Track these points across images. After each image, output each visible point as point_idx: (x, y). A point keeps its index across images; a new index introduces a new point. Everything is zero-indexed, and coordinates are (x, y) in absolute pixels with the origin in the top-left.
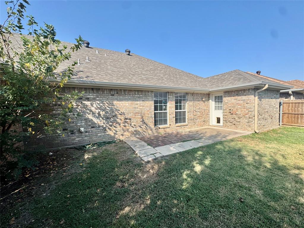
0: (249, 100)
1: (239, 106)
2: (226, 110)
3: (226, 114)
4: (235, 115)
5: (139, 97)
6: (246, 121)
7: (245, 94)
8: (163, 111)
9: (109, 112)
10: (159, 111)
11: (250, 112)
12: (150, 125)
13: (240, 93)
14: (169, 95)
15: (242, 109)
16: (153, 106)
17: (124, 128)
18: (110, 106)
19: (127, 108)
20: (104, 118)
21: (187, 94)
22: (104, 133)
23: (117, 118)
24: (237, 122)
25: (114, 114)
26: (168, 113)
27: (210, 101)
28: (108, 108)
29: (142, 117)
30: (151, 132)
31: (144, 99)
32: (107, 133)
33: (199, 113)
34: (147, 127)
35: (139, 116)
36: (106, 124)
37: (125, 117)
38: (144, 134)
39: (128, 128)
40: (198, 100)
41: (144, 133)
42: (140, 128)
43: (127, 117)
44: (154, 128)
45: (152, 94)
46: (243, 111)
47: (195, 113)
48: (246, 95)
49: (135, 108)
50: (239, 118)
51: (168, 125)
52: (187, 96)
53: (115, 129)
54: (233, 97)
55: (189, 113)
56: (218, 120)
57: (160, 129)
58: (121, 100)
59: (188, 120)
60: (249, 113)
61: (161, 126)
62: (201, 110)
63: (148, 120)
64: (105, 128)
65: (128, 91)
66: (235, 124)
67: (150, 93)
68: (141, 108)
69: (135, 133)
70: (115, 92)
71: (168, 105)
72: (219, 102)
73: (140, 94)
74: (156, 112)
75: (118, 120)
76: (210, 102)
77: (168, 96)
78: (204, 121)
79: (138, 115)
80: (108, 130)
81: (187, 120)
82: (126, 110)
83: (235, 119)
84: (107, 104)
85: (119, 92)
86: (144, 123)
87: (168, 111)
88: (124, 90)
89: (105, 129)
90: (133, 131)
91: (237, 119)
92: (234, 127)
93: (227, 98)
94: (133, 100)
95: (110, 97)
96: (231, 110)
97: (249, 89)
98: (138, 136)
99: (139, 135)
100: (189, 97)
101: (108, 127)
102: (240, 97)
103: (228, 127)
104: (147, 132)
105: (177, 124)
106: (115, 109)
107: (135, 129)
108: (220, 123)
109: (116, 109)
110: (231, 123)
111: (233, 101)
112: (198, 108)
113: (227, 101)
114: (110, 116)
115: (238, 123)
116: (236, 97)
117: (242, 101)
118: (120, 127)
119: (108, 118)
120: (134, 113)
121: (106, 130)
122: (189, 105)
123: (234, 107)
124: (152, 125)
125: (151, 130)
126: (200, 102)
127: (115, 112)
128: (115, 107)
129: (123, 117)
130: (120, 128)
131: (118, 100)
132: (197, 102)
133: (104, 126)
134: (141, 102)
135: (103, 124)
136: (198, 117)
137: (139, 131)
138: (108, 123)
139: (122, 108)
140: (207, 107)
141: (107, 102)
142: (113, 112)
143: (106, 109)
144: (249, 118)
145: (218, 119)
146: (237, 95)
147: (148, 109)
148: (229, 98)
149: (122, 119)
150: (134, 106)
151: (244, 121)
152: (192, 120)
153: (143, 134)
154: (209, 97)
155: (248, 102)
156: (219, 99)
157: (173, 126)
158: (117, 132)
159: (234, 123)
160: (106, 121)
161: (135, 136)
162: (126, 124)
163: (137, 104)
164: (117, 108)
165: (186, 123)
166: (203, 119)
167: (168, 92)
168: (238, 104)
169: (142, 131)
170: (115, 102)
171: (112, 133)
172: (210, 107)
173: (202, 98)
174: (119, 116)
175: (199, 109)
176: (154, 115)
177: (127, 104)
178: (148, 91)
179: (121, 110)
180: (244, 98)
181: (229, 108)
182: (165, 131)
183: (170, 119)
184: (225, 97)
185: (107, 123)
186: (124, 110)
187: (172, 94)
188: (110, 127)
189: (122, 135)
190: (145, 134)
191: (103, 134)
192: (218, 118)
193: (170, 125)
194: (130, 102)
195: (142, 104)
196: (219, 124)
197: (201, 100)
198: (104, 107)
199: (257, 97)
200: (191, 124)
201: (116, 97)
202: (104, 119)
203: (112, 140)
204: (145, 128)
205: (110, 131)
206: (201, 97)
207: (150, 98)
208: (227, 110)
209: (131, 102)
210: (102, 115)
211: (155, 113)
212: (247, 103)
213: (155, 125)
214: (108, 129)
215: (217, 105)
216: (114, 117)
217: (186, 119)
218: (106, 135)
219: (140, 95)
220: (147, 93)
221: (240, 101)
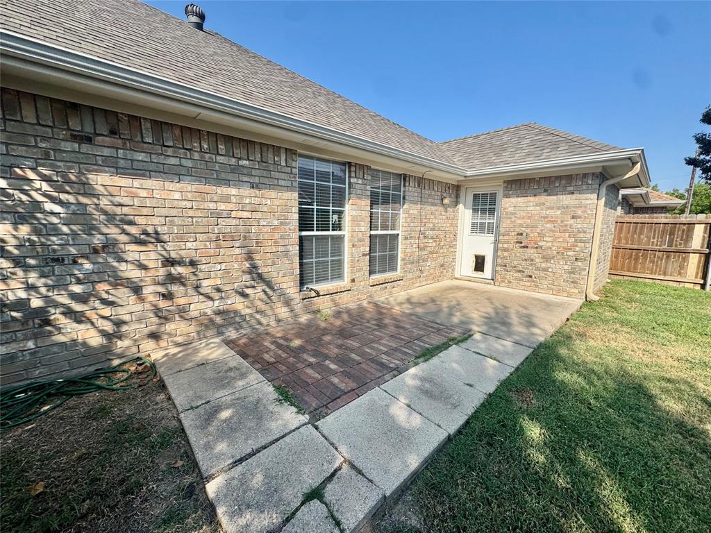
0: (580, 207)
1: (548, 226)
2: (508, 235)
3: (506, 246)
4: (532, 251)
5: (236, 170)
6: (566, 267)
7: (571, 189)
8: (331, 233)
9: (65, 229)
10: (315, 233)
11: (581, 241)
12: (284, 286)
13: (557, 185)
14: (353, 174)
15: (558, 234)
16: (296, 210)
17: (162, 304)
18: (63, 197)
19: (173, 212)
20: (32, 262)
21: (405, 179)
22: (35, 337)
23: (121, 260)
24: (537, 269)
25: (97, 240)
26: (346, 239)
27: (461, 206)
28: (57, 209)
29: (249, 257)
30: (285, 309)
31: (256, 180)
32: (61, 338)
33: (431, 241)
34: (270, 293)
35: (237, 251)
36: (43, 290)
37: (164, 253)
38: (259, 323)
39: (181, 301)
40: (433, 201)
41: (258, 316)
42: (242, 299)
43: (173, 255)
44: (297, 295)
45: (290, 161)
46: (561, 240)
47: (424, 241)
48: (573, 193)
49: (217, 214)
50: (546, 259)
51: (345, 283)
52: (404, 186)
53: (107, 311)
54: (532, 199)
55: (408, 242)
56: (479, 264)
57: (318, 295)
58: (135, 171)
59: (405, 264)
60: (577, 246)
61: (322, 287)
62: (437, 233)
63: (274, 264)
64: (41, 312)
65: (177, 132)
66: (531, 277)
67: (283, 157)
68: (245, 214)
69: (218, 320)
70: (98, 126)
71: (348, 208)
72: (483, 211)
73: (237, 152)
74: (304, 233)
75: (123, 266)
76: (460, 211)
77: (350, 177)
78: (442, 266)
79: (230, 244)
80: (62, 320)
81: (399, 262)
82: (172, 224)
83: (532, 260)
84: (45, 186)
85: (125, 132)
86: (260, 276)
87: (346, 232)
88: (155, 123)
89: (39, 321)
90: (209, 312)
91: (538, 260)
92: (529, 284)
93: (514, 200)
94: (207, 180)
95: (68, 146)
96: (521, 234)
97: (585, 176)
98: (232, 334)
99: (238, 327)
100: (411, 190)
101: (57, 305)
102: (555, 197)
103: (510, 282)
104: (269, 313)
105: (373, 277)
106: (105, 213)
107: (216, 303)
108: (482, 270)
109: (111, 218)
110: (520, 271)
111: (532, 208)
112: (431, 225)
113: (512, 209)
114: (73, 250)
115: (542, 274)
116: (543, 198)
117: (559, 208)
118: (142, 300)
119: (59, 260)
120: (213, 237)
121: (48, 322)
122: (410, 215)
123: (533, 227)
124: (289, 285)
125: (287, 303)
126: (435, 208)
127: (105, 230)
128: (104, 202)
129: (153, 255)
130: (139, 307)
131: (118, 171)
132: (429, 208)
133: (36, 303)
134: (247, 191)
135: (22, 294)
136: (431, 253)
137: (236, 312)
138: (60, 285)
139: (145, 211)
140: (452, 225)
141: (46, 172)
142: (90, 229)
143: (44, 212)
144: (576, 259)
145: (480, 261)
146: (545, 191)
147: (276, 222)
148: (519, 199)
149: (151, 264)
150: (212, 206)
151: (560, 267)
152: (413, 263)
153: (253, 322)
154: (457, 196)
155: (579, 212)
156: (485, 203)
157: (362, 283)
158: (124, 328)
159: (528, 272)
160: (42, 276)
161: (220, 333)
162: (175, 288)
163: (226, 199)
164: (118, 210)
165: (399, 273)
166: (440, 260)
167: (350, 163)
168: (545, 218)
169: (248, 311)
170: (100, 180)
171: (93, 332)
172: (459, 225)
173: (442, 196)
174: (128, 247)
175: (433, 229)
176: (298, 248)
177: (177, 196)
178: (277, 150)
179: (138, 220)
180: (566, 199)
181: (519, 230)
182: (336, 304)
183: (352, 261)
184: (507, 196)
185: (50, 288)
186: (156, 221)
187: (361, 173)
188: (78, 307)
189: (154, 336)
190: (264, 321)
191: (31, 344)
192: (477, 257)
193: (353, 281)
194: (188, 186)
195: (247, 201)
196: (479, 274)
197: (439, 201)
198: (24, 198)
199: (604, 199)
200: (410, 276)
201: (107, 152)
202: (26, 268)
203: (92, 369)
204: (263, 296)
205: (82, 326)
206: (439, 194)
207: (283, 176)
208: (513, 234)
209: (195, 187)
210: (13, 242)
211: (301, 238)
212: (573, 217)
213: (302, 283)
214: (63, 313)
215: (479, 221)
216: (96, 251)
217: (399, 259)
218: (55, 349)
219: (240, 159)
220: (270, 156)
221: (552, 208)
